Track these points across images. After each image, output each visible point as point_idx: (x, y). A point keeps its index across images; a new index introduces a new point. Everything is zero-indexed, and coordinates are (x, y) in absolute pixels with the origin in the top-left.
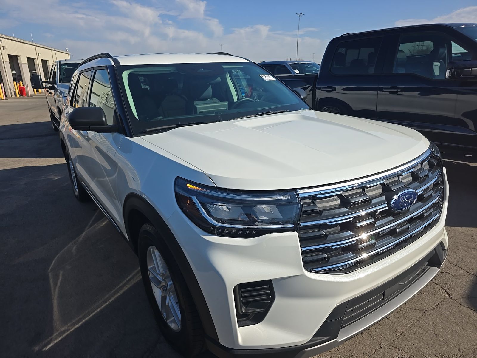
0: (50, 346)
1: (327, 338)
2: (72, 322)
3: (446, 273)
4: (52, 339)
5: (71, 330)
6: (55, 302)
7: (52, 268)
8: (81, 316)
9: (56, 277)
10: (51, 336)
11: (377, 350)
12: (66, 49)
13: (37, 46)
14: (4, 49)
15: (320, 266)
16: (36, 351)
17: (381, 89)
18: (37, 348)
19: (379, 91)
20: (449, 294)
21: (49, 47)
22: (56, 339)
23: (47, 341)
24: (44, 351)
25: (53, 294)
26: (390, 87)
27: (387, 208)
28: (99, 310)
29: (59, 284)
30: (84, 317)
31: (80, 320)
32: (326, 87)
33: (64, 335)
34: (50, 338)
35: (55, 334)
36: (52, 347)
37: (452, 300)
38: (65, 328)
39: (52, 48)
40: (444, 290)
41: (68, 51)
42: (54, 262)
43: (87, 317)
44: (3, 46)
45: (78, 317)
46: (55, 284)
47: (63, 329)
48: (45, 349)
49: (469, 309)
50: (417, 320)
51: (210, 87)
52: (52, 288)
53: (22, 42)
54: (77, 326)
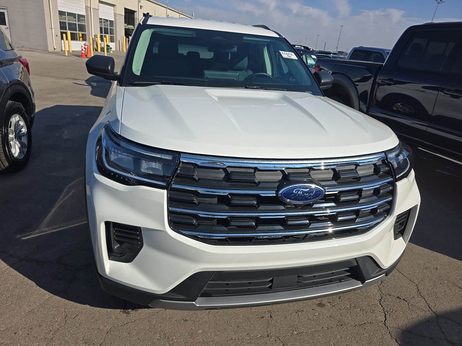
0: (28, 238)
1: (184, 297)
2: (53, 227)
3: (404, 299)
4: (32, 234)
5: (48, 232)
6: (54, 210)
7: (70, 186)
8: (62, 225)
9: (68, 192)
10: (32, 231)
11: (262, 337)
12: (193, 14)
13: (168, 9)
14: (141, 8)
15: (187, 230)
16: (16, 238)
17: (442, 90)
18: (18, 236)
19: (441, 92)
20: (386, 320)
21: (178, 11)
22: (34, 235)
23: (28, 234)
24: (22, 240)
25: (56, 204)
26: (453, 89)
27: (275, 195)
28: (77, 225)
29: (66, 198)
30: (64, 226)
31: (59, 227)
32: (387, 79)
33: (42, 234)
34: (32, 233)
35: (36, 231)
36: (29, 238)
37: (384, 326)
38: (46, 229)
39: (180, 12)
40: (385, 314)
41: (194, 16)
42: (75, 181)
43: (65, 227)
44: (141, 5)
45: (60, 225)
46: (63, 198)
47: (44, 230)
48: (23, 239)
49: (394, 341)
50: (326, 328)
51: (246, 58)
52: (59, 200)
53: (157, 3)
54: (55, 231)
